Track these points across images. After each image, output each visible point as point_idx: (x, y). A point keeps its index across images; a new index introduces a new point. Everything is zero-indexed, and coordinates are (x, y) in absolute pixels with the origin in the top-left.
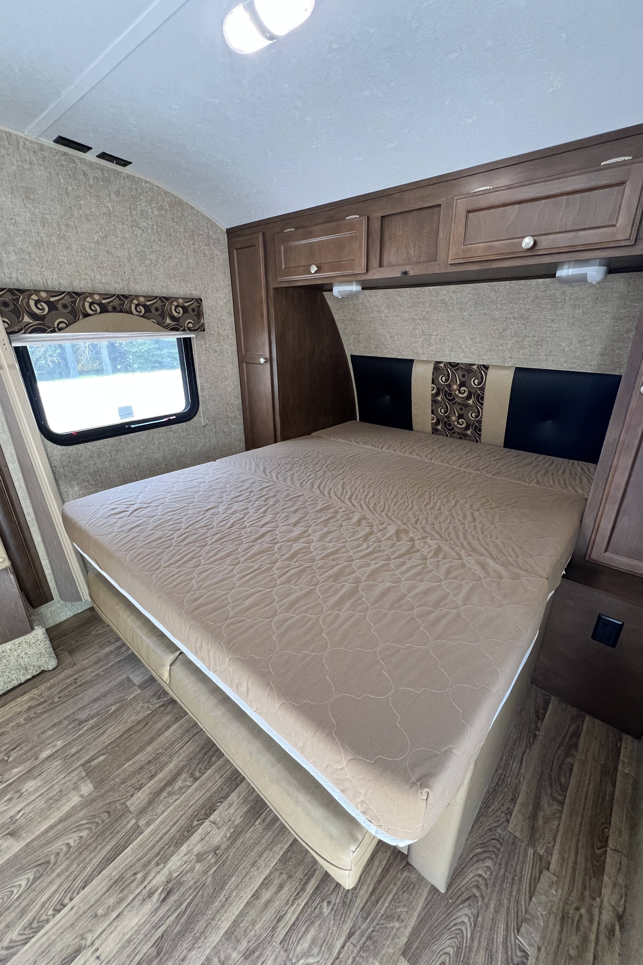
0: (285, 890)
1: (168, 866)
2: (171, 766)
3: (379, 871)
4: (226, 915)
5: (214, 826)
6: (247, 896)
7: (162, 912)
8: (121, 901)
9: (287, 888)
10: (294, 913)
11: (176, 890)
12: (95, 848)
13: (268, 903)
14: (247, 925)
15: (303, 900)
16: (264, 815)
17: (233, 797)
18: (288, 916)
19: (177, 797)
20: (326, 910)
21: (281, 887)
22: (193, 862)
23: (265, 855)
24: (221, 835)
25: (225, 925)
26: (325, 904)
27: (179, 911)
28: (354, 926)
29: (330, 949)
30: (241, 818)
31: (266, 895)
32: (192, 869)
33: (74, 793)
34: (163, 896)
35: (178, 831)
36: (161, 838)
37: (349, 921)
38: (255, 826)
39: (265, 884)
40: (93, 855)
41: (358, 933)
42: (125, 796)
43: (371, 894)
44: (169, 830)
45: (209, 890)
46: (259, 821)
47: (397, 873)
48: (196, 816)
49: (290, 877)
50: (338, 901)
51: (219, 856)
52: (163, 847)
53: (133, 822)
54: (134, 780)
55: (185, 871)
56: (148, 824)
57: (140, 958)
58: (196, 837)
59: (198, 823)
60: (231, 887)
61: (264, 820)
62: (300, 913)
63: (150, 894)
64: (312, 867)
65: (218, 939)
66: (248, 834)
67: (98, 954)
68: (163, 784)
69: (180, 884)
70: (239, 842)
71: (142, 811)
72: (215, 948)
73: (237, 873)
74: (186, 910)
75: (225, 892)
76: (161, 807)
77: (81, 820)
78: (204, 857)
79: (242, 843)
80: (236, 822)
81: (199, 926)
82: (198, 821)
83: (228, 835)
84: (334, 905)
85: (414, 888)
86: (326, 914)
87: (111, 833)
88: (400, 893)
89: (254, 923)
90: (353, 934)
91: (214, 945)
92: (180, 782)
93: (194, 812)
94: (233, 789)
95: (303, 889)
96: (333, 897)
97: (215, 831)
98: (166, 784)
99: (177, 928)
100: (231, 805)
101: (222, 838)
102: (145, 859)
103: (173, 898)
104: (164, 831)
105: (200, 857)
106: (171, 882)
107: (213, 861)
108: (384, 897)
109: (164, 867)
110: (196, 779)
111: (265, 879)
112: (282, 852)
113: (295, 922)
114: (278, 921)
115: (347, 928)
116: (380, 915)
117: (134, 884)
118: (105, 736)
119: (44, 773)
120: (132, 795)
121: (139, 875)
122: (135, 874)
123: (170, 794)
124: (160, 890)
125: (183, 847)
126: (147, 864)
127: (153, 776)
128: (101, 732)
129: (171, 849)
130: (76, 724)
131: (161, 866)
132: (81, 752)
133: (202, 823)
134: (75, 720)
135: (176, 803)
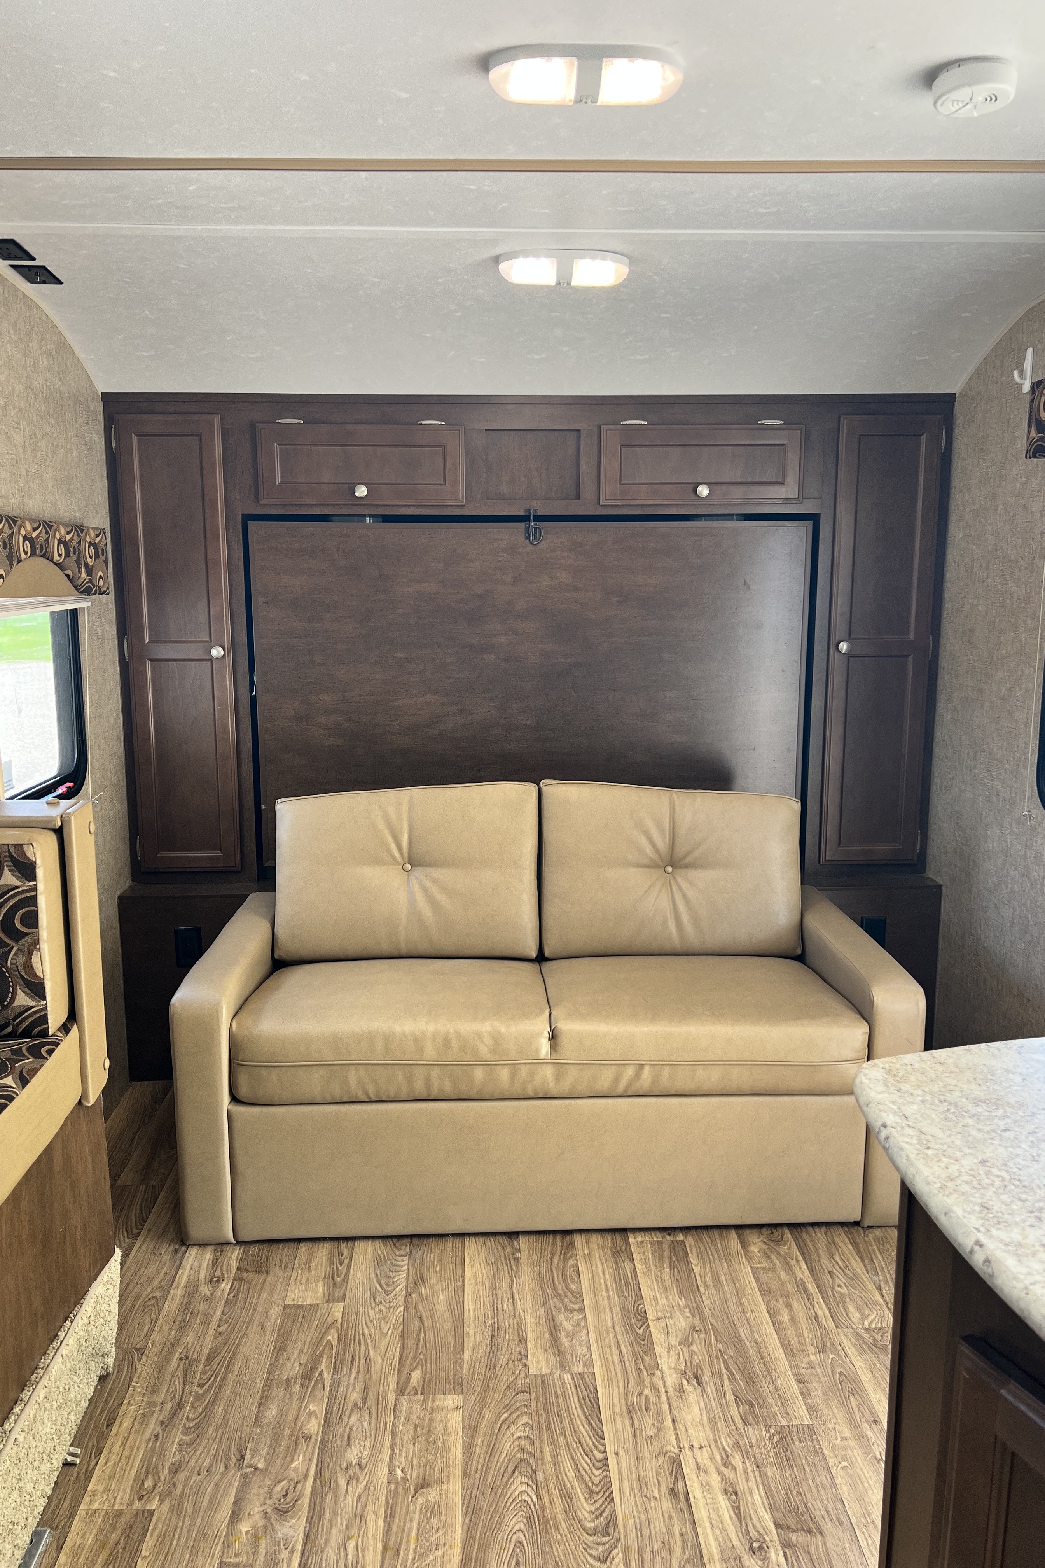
0: (795, 1305)
1: (665, 1368)
2: (529, 1321)
3: (850, 1246)
4: (770, 1350)
5: (663, 1320)
6: (771, 1330)
7: (710, 1389)
8: (659, 1413)
9: (795, 1302)
10: (821, 1308)
11: (699, 1372)
12: (560, 1416)
13: (793, 1319)
14: (796, 1339)
15: (818, 1299)
16: (699, 1283)
17: (646, 1293)
18: (820, 1313)
19: (585, 1332)
20: (844, 1290)
21: (789, 1306)
22: (685, 1349)
23: (744, 1300)
24: (681, 1319)
25: (780, 1353)
26: (837, 1288)
27: (725, 1377)
28: (875, 1283)
29: (877, 1303)
30: (681, 1299)
31: (785, 1317)
32: (692, 1354)
33: (438, 1416)
34: (695, 1383)
35: (632, 1346)
36: (623, 1362)
37: (867, 1283)
38: (704, 1294)
39: (773, 1314)
40: (566, 1421)
41: (882, 1284)
42: (517, 1372)
43: (863, 1261)
44: (621, 1354)
45: (731, 1351)
46: (702, 1290)
47: (864, 1240)
48: (631, 1326)
49: (787, 1296)
50: (844, 1281)
51: (703, 1329)
52: (636, 1364)
53: (567, 1377)
54: (503, 1358)
55: (687, 1359)
56: (589, 1364)
57: (739, 1417)
58: (657, 1336)
59: (642, 1329)
60: (747, 1335)
61: (706, 1286)
62: (827, 1305)
63: (681, 1390)
64: (796, 1280)
65: (786, 1363)
66: (707, 1302)
67: (696, 1445)
68: (547, 1336)
69: (699, 1366)
70: (707, 1311)
71: (563, 1365)
72: (791, 1367)
73: (738, 1326)
74: (731, 1373)
75: (746, 1341)
76: (582, 1350)
77: (499, 1415)
78: (691, 1340)
79: (710, 1310)
80: (681, 1303)
81: (758, 1368)
82: (640, 1328)
83: (688, 1315)
84: (845, 1284)
85: (886, 1238)
86: (846, 1292)
87: (557, 1397)
88: (881, 1247)
89: (800, 1335)
90: (880, 1286)
91: (788, 1366)
92: (565, 1323)
93: (625, 1327)
94: (636, 1288)
95: (808, 1294)
96: (838, 1282)
97: (670, 1323)
98: (551, 1334)
99: (741, 1384)
100: (655, 1299)
101: (685, 1320)
102: (632, 1381)
103: (706, 1377)
104: (616, 1358)
105: (686, 1342)
106: (687, 1371)
107: (703, 1336)
108: (873, 1256)
109: (662, 1371)
110: (582, 1310)
111: (768, 1312)
112: (757, 1290)
113: (830, 1312)
114: (817, 1320)
115: (870, 1286)
116: (884, 1266)
117: (652, 1399)
118: (380, 1360)
119: (354, 1435)
120: (526, 1365)
121: (647, 1392)
122: (640, 1394)
123: (572, 1336)
124: (685, 1382)
125: (658, 1349)
126: (641, 1382)
127: (523, 1340)
128: (363, 1361)
129: (647, 1359)
130: (299, 1381)
131: (658, 1373)
132: (373, 1389)
133: (648, 1327)
134: (288, 1380)
135: (592, 1335)
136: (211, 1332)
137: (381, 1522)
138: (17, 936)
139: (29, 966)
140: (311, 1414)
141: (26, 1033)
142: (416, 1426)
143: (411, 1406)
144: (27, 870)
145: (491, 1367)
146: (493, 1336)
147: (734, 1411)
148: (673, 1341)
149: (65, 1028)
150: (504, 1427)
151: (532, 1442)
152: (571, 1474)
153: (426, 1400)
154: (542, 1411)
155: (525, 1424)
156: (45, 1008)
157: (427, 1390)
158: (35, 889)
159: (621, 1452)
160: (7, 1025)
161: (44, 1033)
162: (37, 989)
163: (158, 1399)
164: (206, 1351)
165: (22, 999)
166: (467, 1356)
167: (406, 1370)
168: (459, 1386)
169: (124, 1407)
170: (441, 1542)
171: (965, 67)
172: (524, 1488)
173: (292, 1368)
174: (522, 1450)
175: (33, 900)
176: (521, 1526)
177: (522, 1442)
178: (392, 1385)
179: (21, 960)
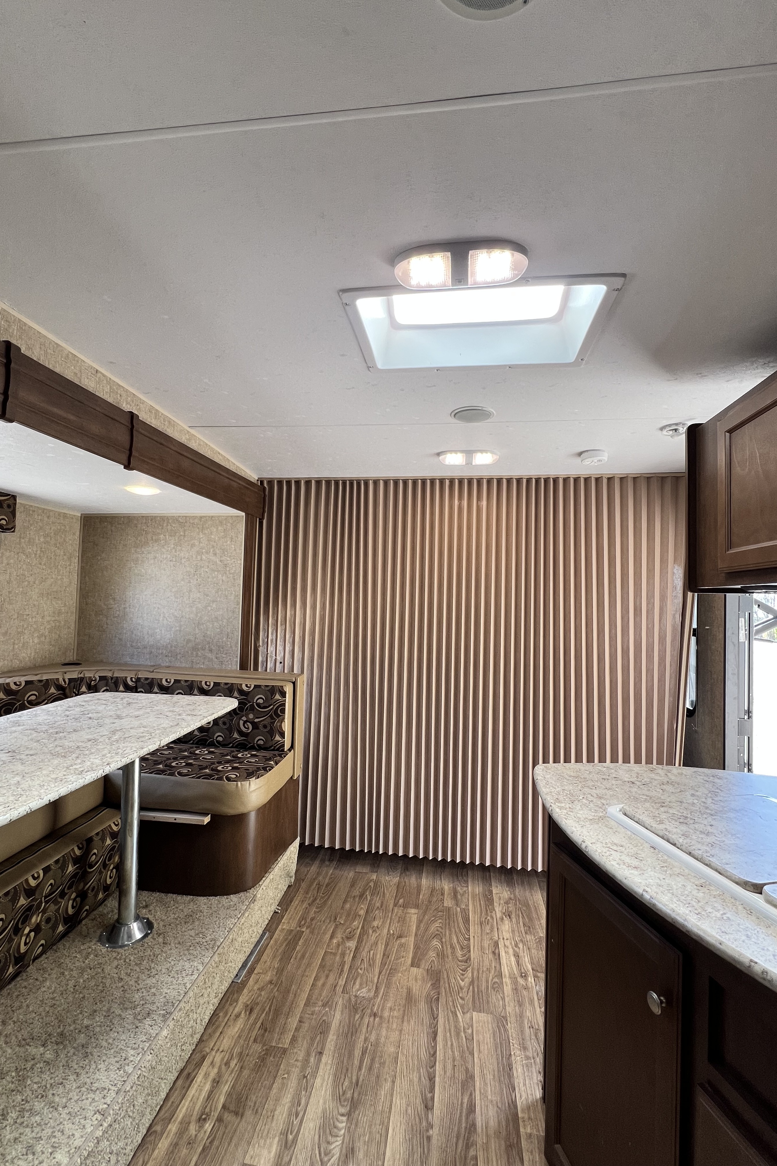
1: (497, 911)
2: (446, 888)
7: (514, 920)
8: (492, 926)
12: (454, 921)
19: (467, 894)
24: (506, 895)
27: (521, 917)
32: (509, 907)
33: (408, 915)
34: (508, 917)
35: (485, 902)
40: (456, 924)
42: (439, 905)
44: (480, 904)
45: (524, 908)
52: (486, 908)
53: (458, 909)
54: (435, 899)
55: (506, 909)
56: (467, 905)
57: (524, 931)
58: (496, 899)
63: (502, 919)
67: (505, 938)
68: (452, 894)
69: (511, 912)
71: (457, 905)
74: (523, 916)
75: (531, 905)
76: (464, 899)
77: (431, 918)
81: (534, 915)
87: (454, 915)
92: (460, 890)
97: (501, 896)
98: (454, 894)
99: (527, 920)
101: (508, 896)
102: (483, 914)
103: (513, 916)
105: (507, 903)
106: (506, 913)
117: (491, 920)
118: (388, 894)
119: (376, 917)
120: (443, 903)
121: (489, 918)
122: (486, 918)
123: (462, 895)
124: (504, 916)
125: (495, 904)
126: (487, 914)
127: (443, 894)
128: (382, 893)
129: (490, 907)
130: (358, 897)
131: (494, 912)
132: (385, 903)
133: (492, 896)
134: (354, 896)
135: (470, 896)
136: (328, 877)
137: (383, 946)
138: (279, 716)
139: (281, 726)
140: (362, 908)
141: (278, 750)
142: (399, 917)
143: (398, 911)
144: (283, 694)
145: (430, 902)
146: (432, 891)
147: (522, 929)
148: (502, 902)
149: (290, 750)
150: (432, 922)
151: (442, 928)
152: (456, 941)
153: (403, 910)
154: (447, 919)
155: (440, 923)
156: (284, 742)
157: (405, 906)
158: (285, 701)
159: (476, 936)
160: (272, 746)
161: (283, 750)
162: (282, 735)
163: (308, 896)
164: (326, 883)
165: (278, 738)
166: (421, 897)
167: (397, 899)
168: (417, 906)
169: (296, 897)
170: (405, 956)
171: (589, 452)
172: (437, 943)
173: (356, 892)
174: (438, 930)
175: (284, 705)
176: (435, 955)
177: (438, 928)
178: (392, 902)
179: (279, 724)
